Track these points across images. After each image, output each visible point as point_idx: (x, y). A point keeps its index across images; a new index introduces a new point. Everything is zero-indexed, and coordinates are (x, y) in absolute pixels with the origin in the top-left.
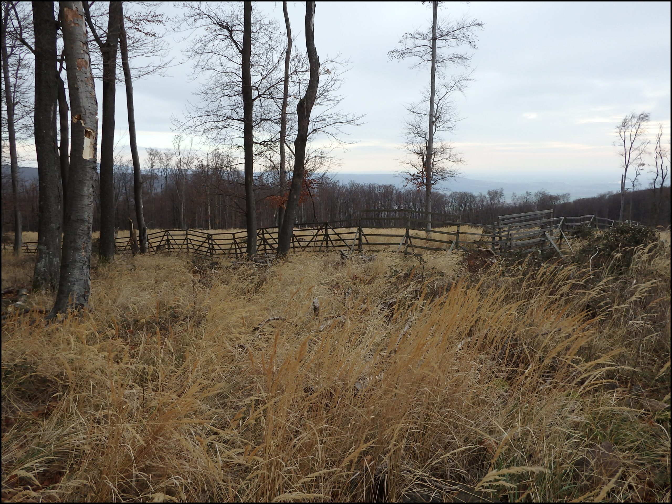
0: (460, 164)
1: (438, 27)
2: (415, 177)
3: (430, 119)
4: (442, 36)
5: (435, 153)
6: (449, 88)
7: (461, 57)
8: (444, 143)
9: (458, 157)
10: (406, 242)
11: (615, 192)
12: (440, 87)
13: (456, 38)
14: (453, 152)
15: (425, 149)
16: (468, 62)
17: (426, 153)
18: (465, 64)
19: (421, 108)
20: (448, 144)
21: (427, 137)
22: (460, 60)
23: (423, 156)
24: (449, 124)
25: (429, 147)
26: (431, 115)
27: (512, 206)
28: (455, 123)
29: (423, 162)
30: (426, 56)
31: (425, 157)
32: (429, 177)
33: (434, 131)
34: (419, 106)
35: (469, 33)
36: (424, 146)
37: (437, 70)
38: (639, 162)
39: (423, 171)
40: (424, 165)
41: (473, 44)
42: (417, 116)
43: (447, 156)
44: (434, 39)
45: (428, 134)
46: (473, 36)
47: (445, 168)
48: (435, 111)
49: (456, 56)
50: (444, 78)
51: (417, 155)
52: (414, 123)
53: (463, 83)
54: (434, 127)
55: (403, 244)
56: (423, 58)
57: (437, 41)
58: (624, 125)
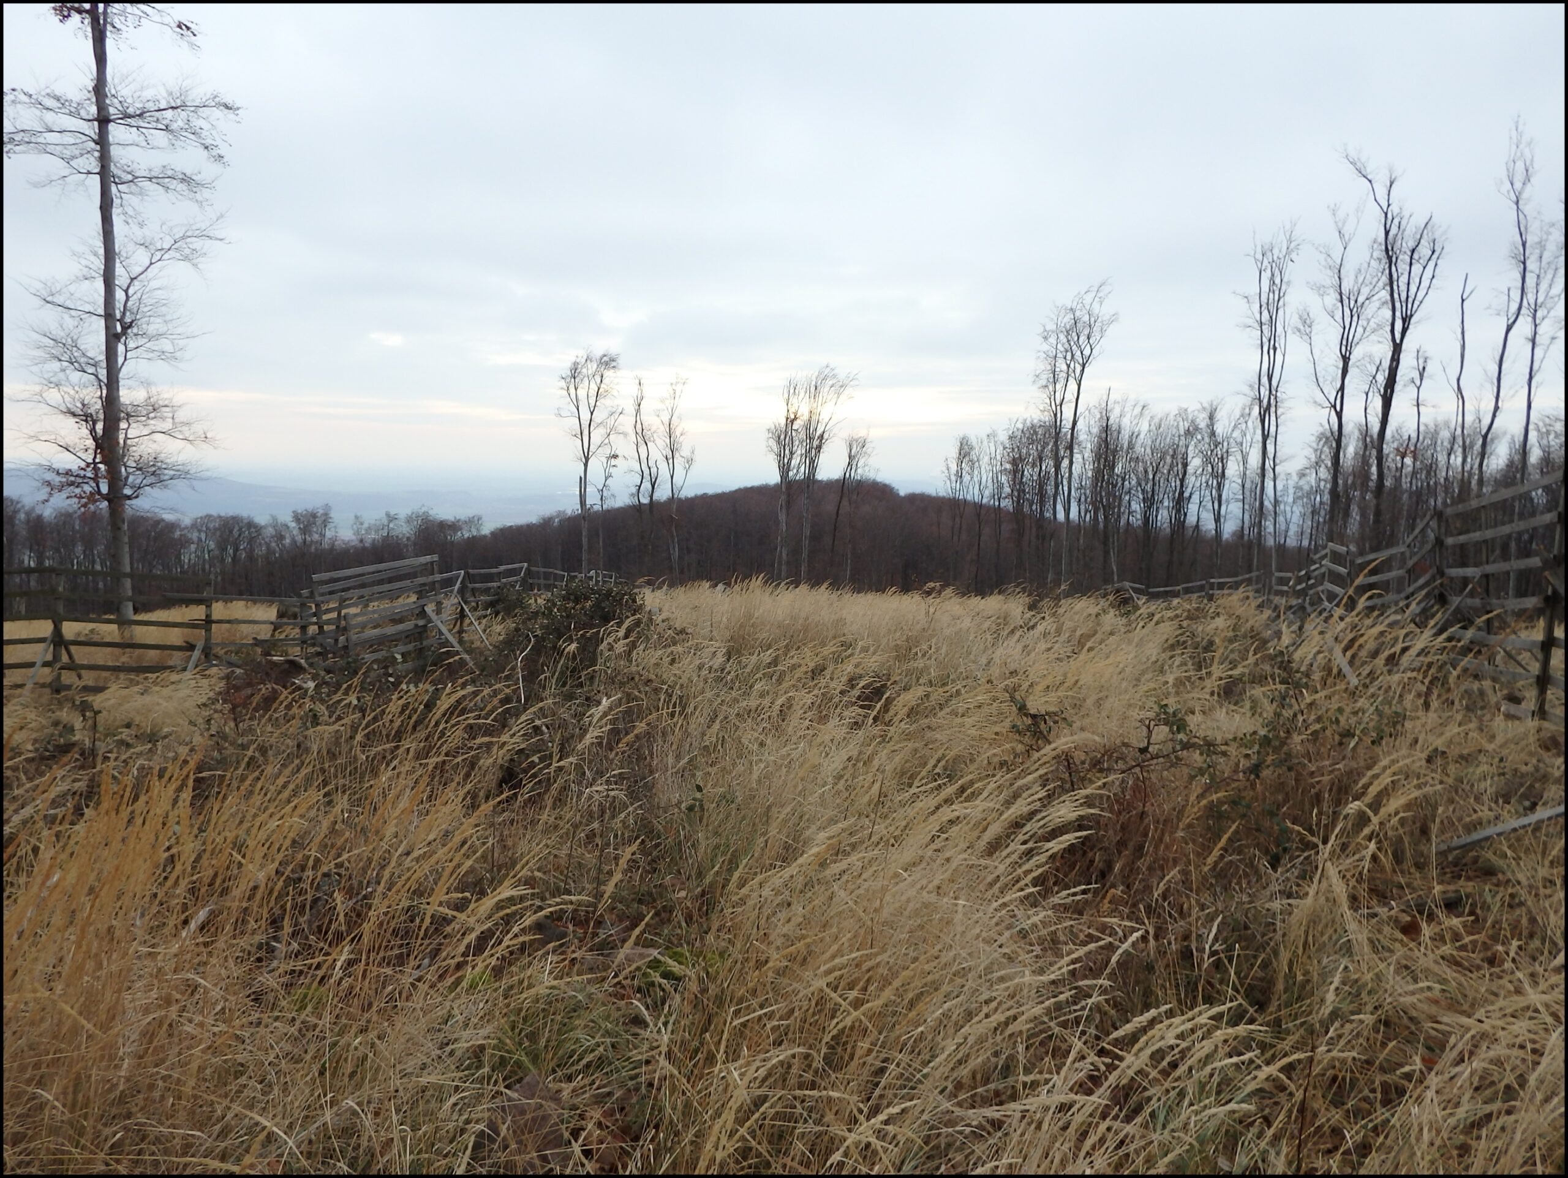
0: (204, 446)
1: (110, 89)
2: (71, 479)
3: (107, 328)
4: (127, 116)
5: (129, 415)
6: (158, 254)
7: (186, 179)
8: (154, 390)
9: (198, 428)
10: (56, 657)
11: (569, 512)
12: (131, 247)
13: (167, 129)
14: (181, 416)
15: (99, 405)
16: (206, 193)
17: (101, 416)
18: (198, 196)
19: (77, 295)
20: (165, 393)
21: (103, 374)
22: (182, 187)
23: (94, 423)
24: (165, 345)
25: (111, 402)
26: (109, 316)
27: (354, 547)
28: (182, 343)
29: (95, 439)
30: (80, 160)
31: (100, 427)
32: (115, 480)
33: (120, 360)
34: (72, 288)
35: (201, 123)
36: (93, 397)
37: (117, 202)
38: (607, 451)
39: (94, 462)
40: (97, 447)
41: (215, 152)
42: (66, 317)
43: (167, 425)
44: (103, 120)
45: (104, 364)
46: (214, 133)
47: (162, 457)
48: (119, 305)
49: (170, 173)
50: (141, 225)
51: (73, 420)
52: (60, 334)
53: (197, 244)
54: (121, 348)
55: (46, 664)
56: (73, 163)
57: (111, 127)
58: (575, 372)
